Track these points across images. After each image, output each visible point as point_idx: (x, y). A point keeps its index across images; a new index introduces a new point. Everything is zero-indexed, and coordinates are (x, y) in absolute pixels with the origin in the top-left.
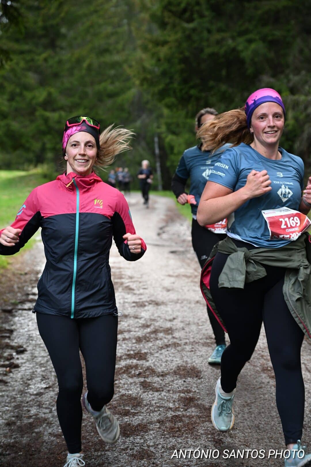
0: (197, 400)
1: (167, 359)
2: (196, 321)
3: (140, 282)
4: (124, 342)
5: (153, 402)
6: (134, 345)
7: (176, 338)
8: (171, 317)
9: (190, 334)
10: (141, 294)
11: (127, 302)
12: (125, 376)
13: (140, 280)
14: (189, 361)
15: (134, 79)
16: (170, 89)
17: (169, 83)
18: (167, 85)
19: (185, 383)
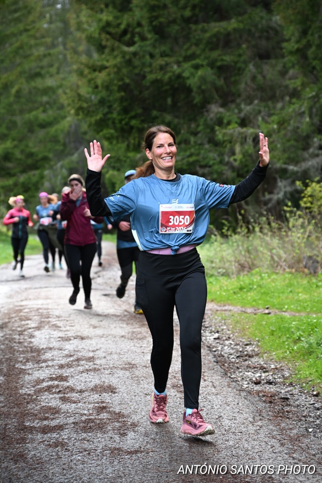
0: (109, 408)
1: (87, 380)
2: (118, 351)
3: (67, 321)
4: (47, 368)
5: (70, 411)
6: (56, 370)
7: (97, 365)
8: (95, 349)
9: (111, 362)
10: (67, 331)
11: (52, 338)
12: (46, 393)
13: (68, 319)
14: (107, 381)
15: (69, 108)
16: (109, 119)
17: (107, 113)
18: (105, 115)
19: (100, 397)
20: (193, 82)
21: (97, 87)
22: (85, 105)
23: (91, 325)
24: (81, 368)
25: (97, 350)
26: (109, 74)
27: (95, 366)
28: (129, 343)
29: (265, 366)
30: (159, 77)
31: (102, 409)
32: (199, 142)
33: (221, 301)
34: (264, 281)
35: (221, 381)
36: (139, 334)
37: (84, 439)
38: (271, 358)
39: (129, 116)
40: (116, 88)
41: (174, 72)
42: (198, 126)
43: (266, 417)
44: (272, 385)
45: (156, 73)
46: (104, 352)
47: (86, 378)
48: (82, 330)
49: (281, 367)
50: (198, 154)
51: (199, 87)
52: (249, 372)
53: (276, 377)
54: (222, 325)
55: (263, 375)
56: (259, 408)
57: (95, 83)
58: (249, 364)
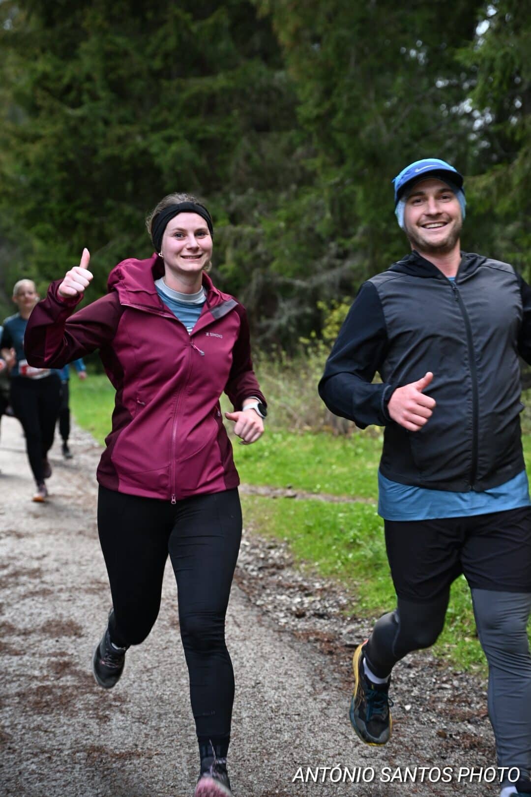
0: (74, 665)
1: (33, 611)
5: (11, 670)
7: (47, 583)
8: (40, 554)
9: (68, 578)
14: (65, 613)
16: (44, 210)
17: (42, 201)
18: (39, 203)
19: (58, 644)
21: (28, 164)
22: (11, 189)
23: (30, 513)
24: (21, 590)
25: (44, 556)
26: (46, 147)
27: (44, 586)
29: (305, 584)
30: (116, 153)
31: (63, 667)
34: (278, 446)
35: (246, 613)
37: (38, 728)
38: (313, 571)
39: (73, 206)
40: (54, 166)
41: (137, 146)
43: (332, 683)
44: (325, 619)
45: (111, 146)
46: (55, 561)
47: (31, 608)
48: (16, 522)
49: (331, 586)
51: (173, 168)
53: (327, 605)
55: (306, 600)
56: (316, 665)
57: (25, 158)
58: (280, 581)
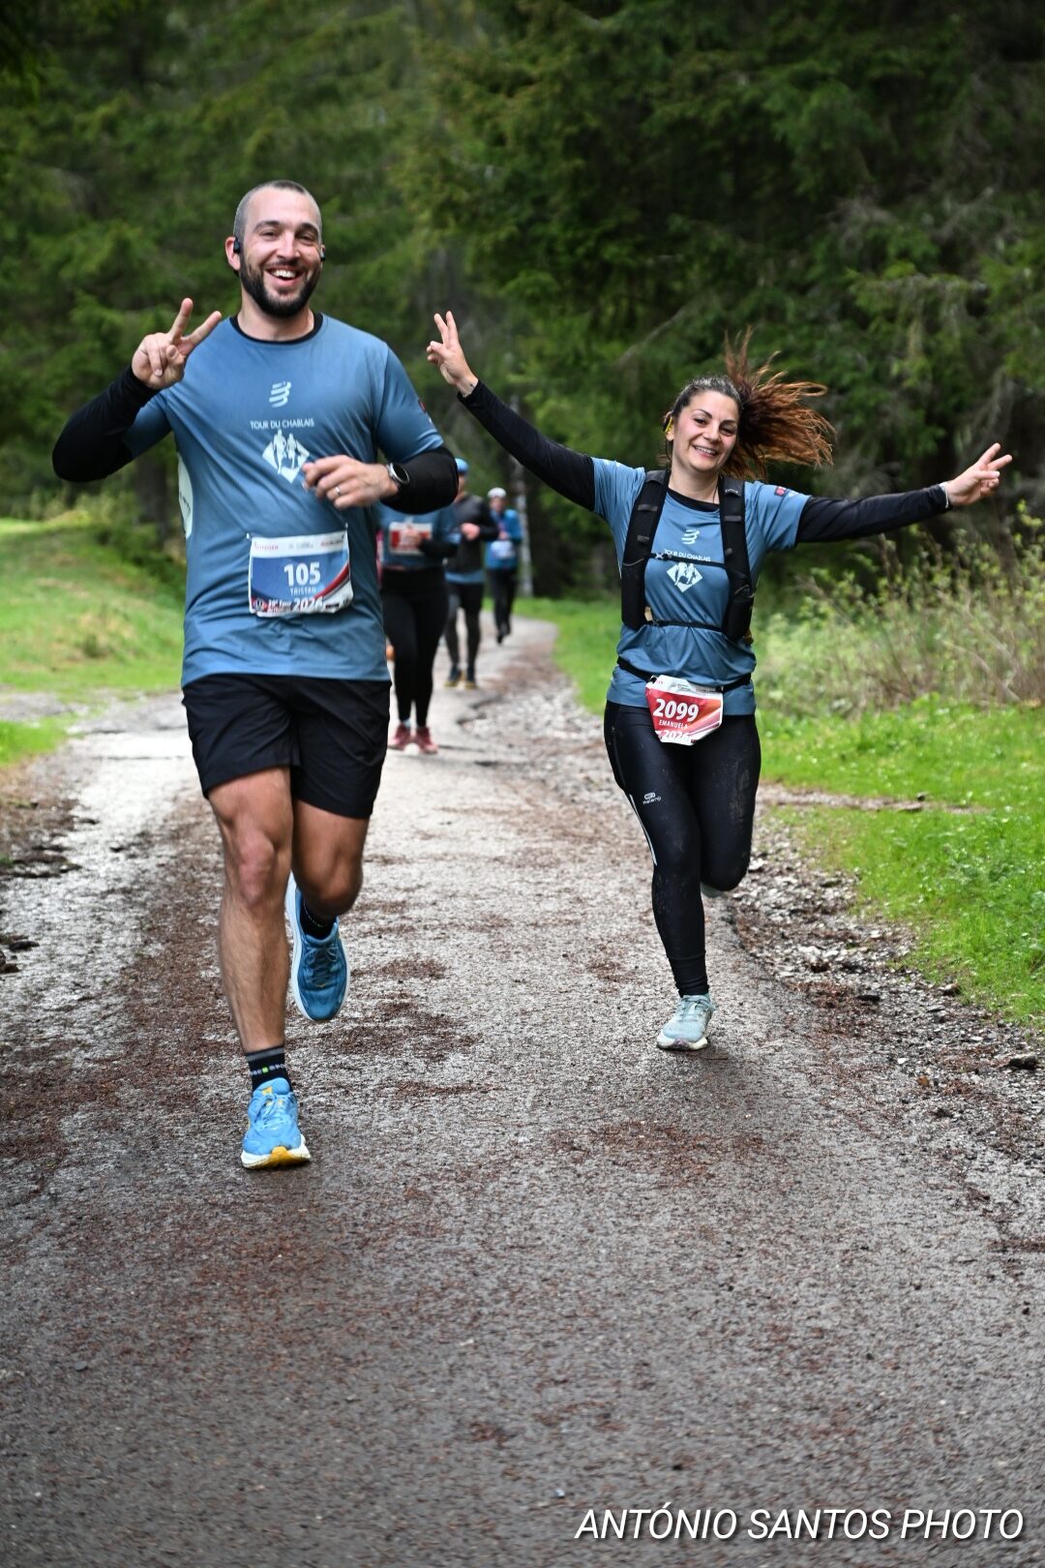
0: (416, 1007)
1: (375, 950)
2: (474, 890)
7: (410, 919)
8: (414, 885)
9: (447, 913)
14: (425, 953)
15: (414, 206)
16: (536, 240)
17: (531, 222)
18: (523, 227)
19: (400, 985)
20: (795, 128)
21: (499, 140)
22: (463, 196)
23: (418, 832)
24: (366, 926)
25: (419, 887)
26: (537, 103)
27: (404, 922)
28: (509, 873)
30: (690, 113)
31: (397, 1009)
32: (812, 315)
33: (801, 780)
34: (937, 730)
36: (542, 854)
37: (341, 1066)
39: (597, 231)
40: (557, 144)
41: (737, 98)
42: (810, 264)
44: (856, 973)
45: (681, 99)
46: (436, 892)
47: (373, 946)
48: (389, 844)
50: (808, 352)
51: (815, 145)
52: (808, 945)
53: (873, 958)
54: (780, 840)
55: (844, 952)
57: (495, 126)
58: (817, 929)
